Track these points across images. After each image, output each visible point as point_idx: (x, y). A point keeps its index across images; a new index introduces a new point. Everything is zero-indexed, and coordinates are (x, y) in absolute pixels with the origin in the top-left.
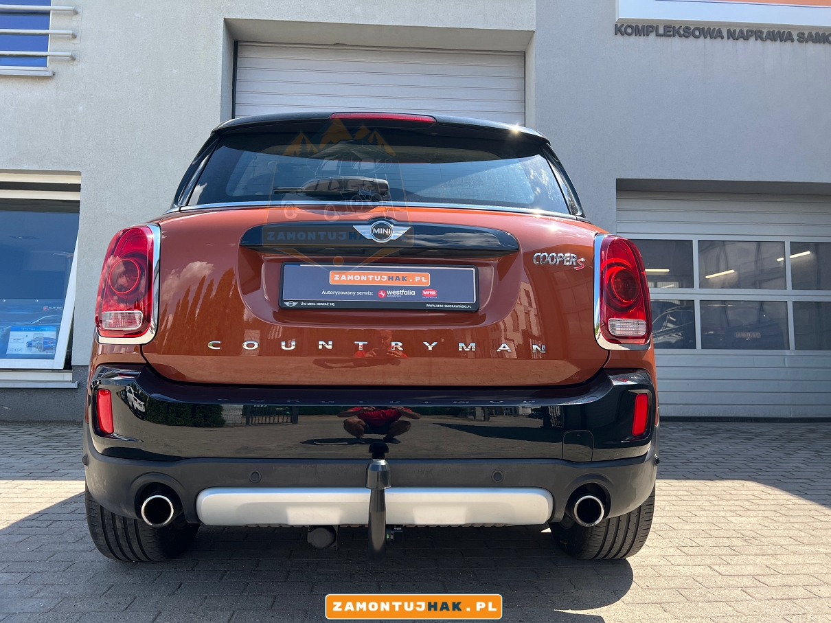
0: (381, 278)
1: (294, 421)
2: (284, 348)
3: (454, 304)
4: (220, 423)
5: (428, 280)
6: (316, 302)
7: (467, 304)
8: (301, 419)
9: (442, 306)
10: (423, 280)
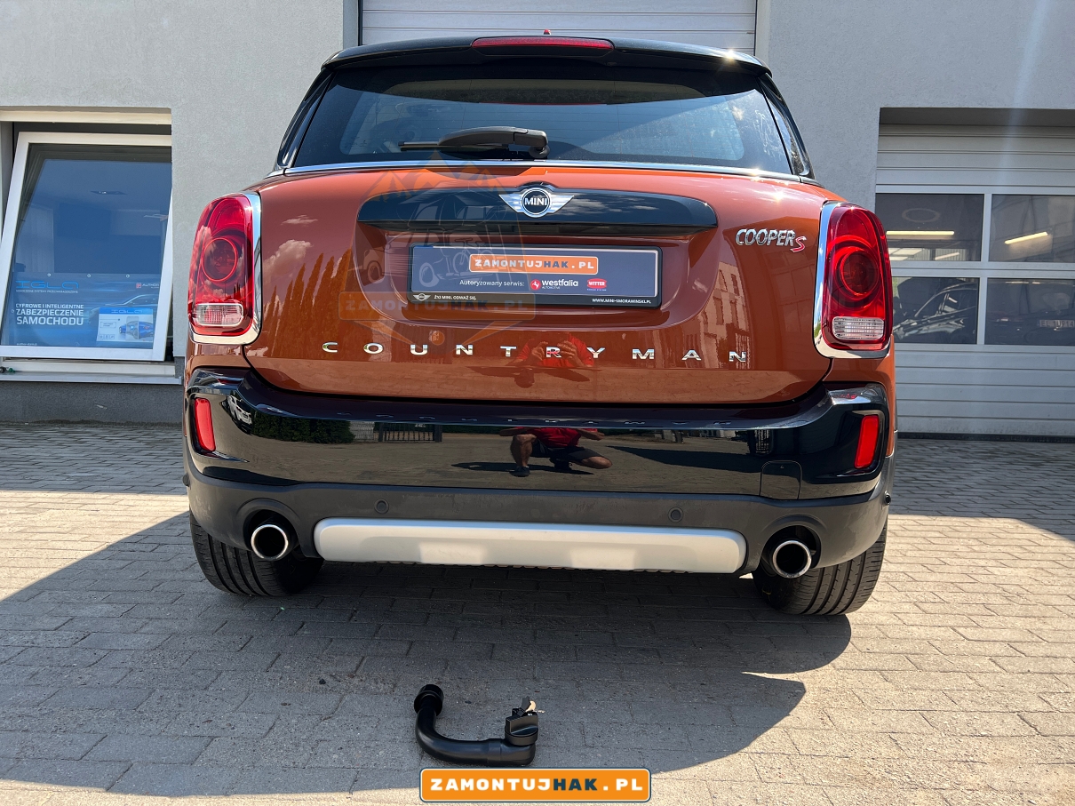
0: (535, 263)
1: (437, 439)
2: (413, 352)
3: (628, 298)
4: (348, 439)
5: (595, 268)
6: (452, 295)
7: (646, 299)
8: (445, 436)
9: (613, 301)
10: (589, 267)
